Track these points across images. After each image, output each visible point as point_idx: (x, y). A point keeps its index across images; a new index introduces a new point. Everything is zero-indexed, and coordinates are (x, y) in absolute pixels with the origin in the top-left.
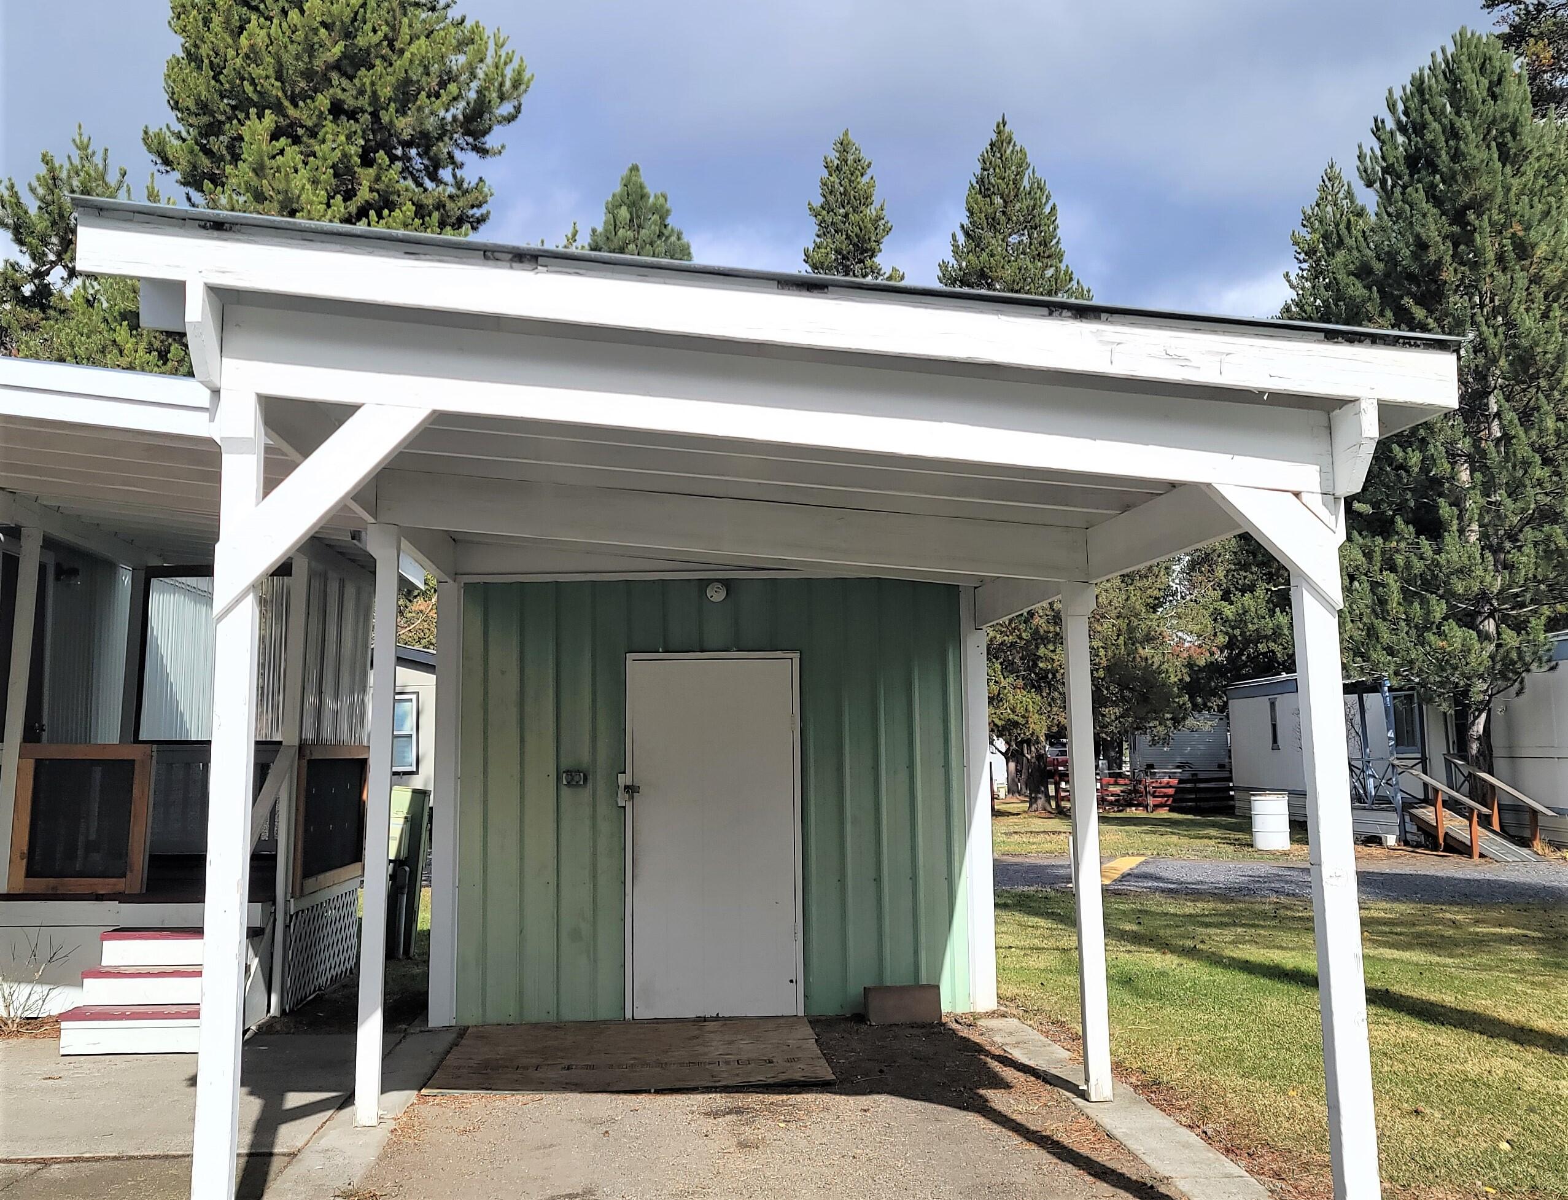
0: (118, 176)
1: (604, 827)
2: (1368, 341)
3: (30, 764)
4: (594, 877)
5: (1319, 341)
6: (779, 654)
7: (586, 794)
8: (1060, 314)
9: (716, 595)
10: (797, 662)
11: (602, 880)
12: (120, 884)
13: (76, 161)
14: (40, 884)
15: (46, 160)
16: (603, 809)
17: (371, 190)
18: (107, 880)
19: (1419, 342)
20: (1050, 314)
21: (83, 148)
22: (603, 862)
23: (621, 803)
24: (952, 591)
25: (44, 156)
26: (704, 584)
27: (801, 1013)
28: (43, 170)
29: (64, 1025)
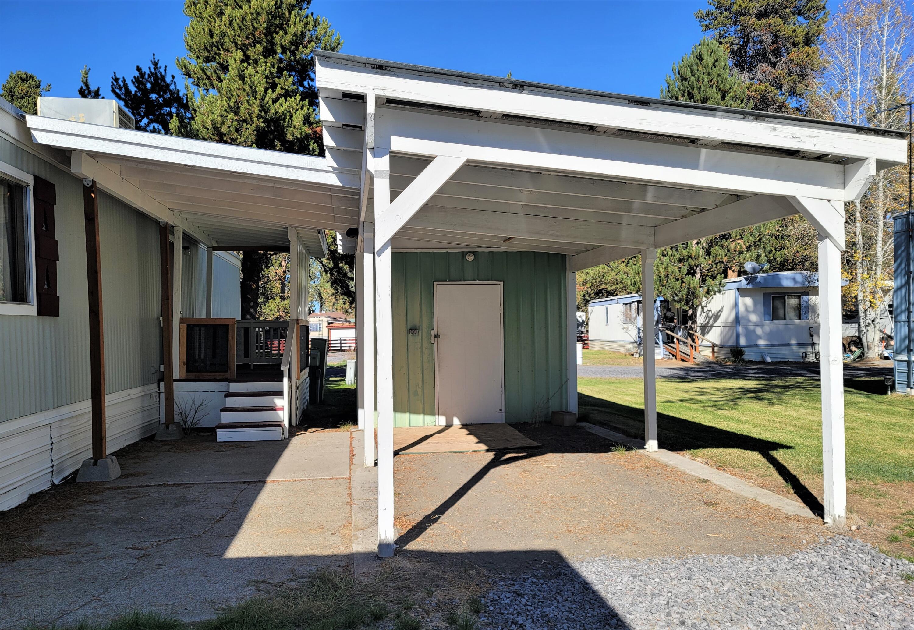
0: (171, 78)
1: (426, 352)
2: (873, 133)
3: (185, 326)
4: (423, 371)
5: (853, 132)
6: (495, 282)
7: (418, 339)
8: (748, 118)
9: (470, 258)
10: (502, 286)
11: (425, 372)
12: (226, 375)
13: (153, 70)
14: (192, 375)
15: (139, 69)
16: (425, 345)
17: (282, 88)
18: (220, 373)
19: (894, 134)
20: (744, 118)
21: (156, 64)
22: (426, 366)
23: (433, 342)
24: (563, 257)
25: (138, 67)
26: (464, 254)
27: (504, 422)
28: (137, 74)
29: (218, 430)
